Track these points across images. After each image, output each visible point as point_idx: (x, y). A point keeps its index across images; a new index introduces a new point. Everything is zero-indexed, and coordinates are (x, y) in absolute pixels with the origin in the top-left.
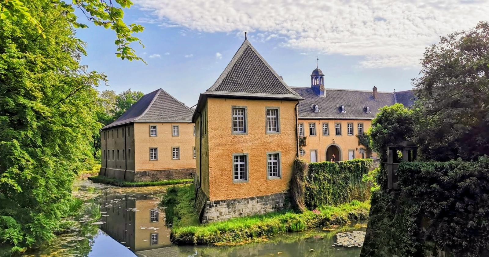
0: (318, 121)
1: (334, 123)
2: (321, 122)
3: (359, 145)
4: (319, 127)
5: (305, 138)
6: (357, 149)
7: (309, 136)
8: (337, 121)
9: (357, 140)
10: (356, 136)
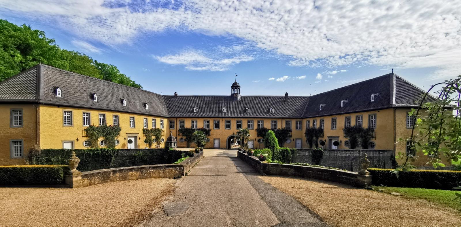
0: (221, 119)
1: (235, 120)
2: (224, 120)
3: (258, 136)
4: (222, 124)
5: (210, 130)
6: (256, 139)
7: (214, 129)
8: (238, 119)
9: (256, 132)
10: (256, 130)
